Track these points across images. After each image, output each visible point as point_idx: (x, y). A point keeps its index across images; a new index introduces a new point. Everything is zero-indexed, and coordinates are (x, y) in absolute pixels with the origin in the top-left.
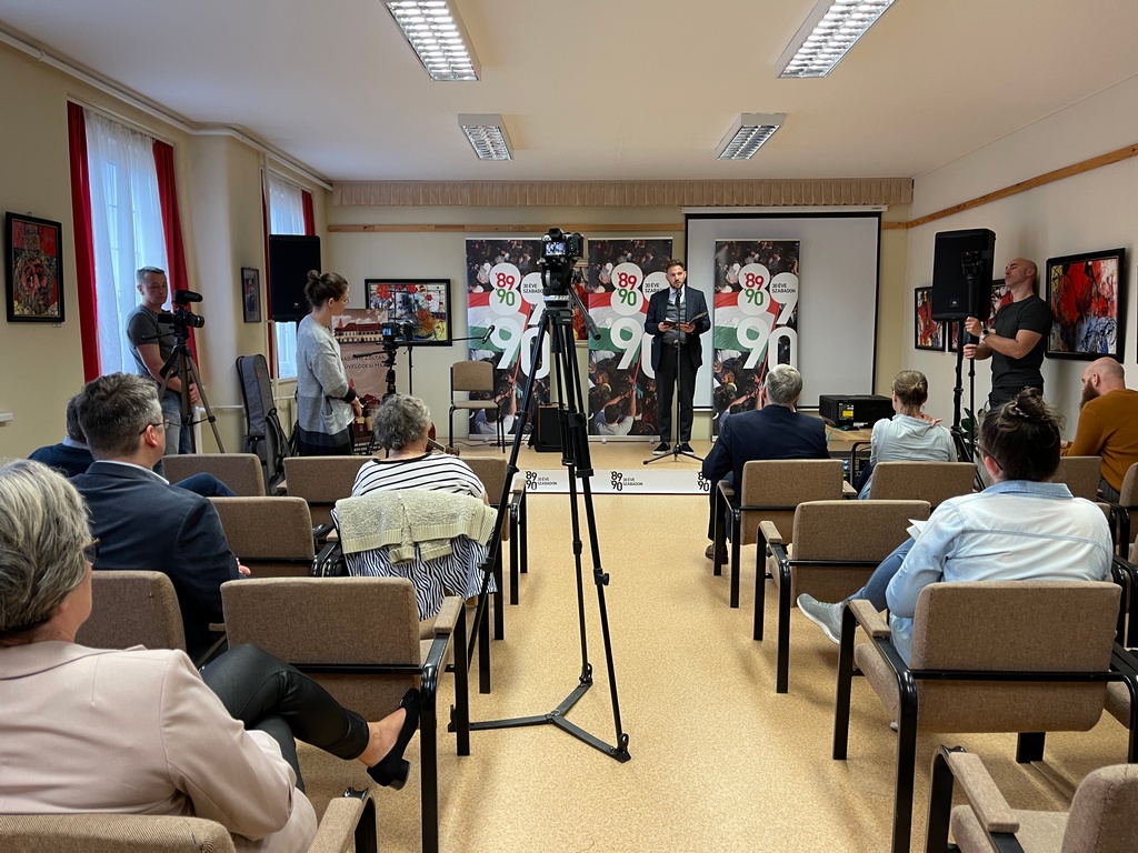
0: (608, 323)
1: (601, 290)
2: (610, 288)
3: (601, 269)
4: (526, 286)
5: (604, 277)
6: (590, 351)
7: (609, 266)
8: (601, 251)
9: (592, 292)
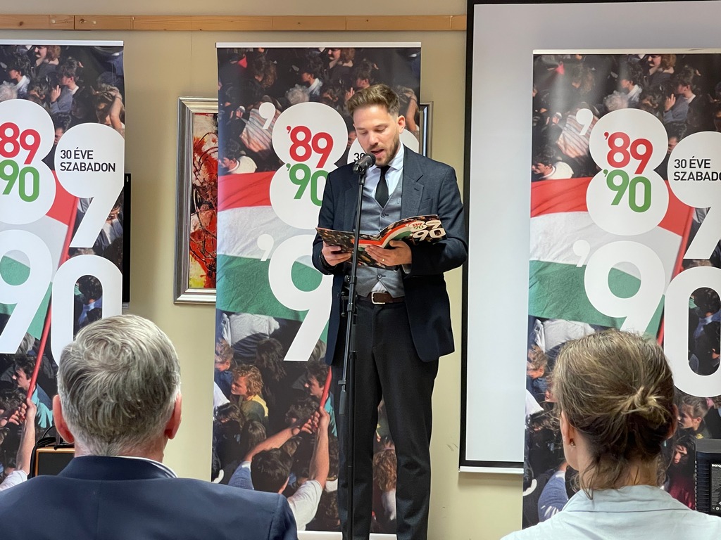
0: (263, 248)
1: (246, 166)
2: (268, 162)
3: (246, 116)
4: (66, 154)
5: (253, 135)
6: (220, 314)
7: (267, 109)
8: (248, 74)
9: (226, 171)
